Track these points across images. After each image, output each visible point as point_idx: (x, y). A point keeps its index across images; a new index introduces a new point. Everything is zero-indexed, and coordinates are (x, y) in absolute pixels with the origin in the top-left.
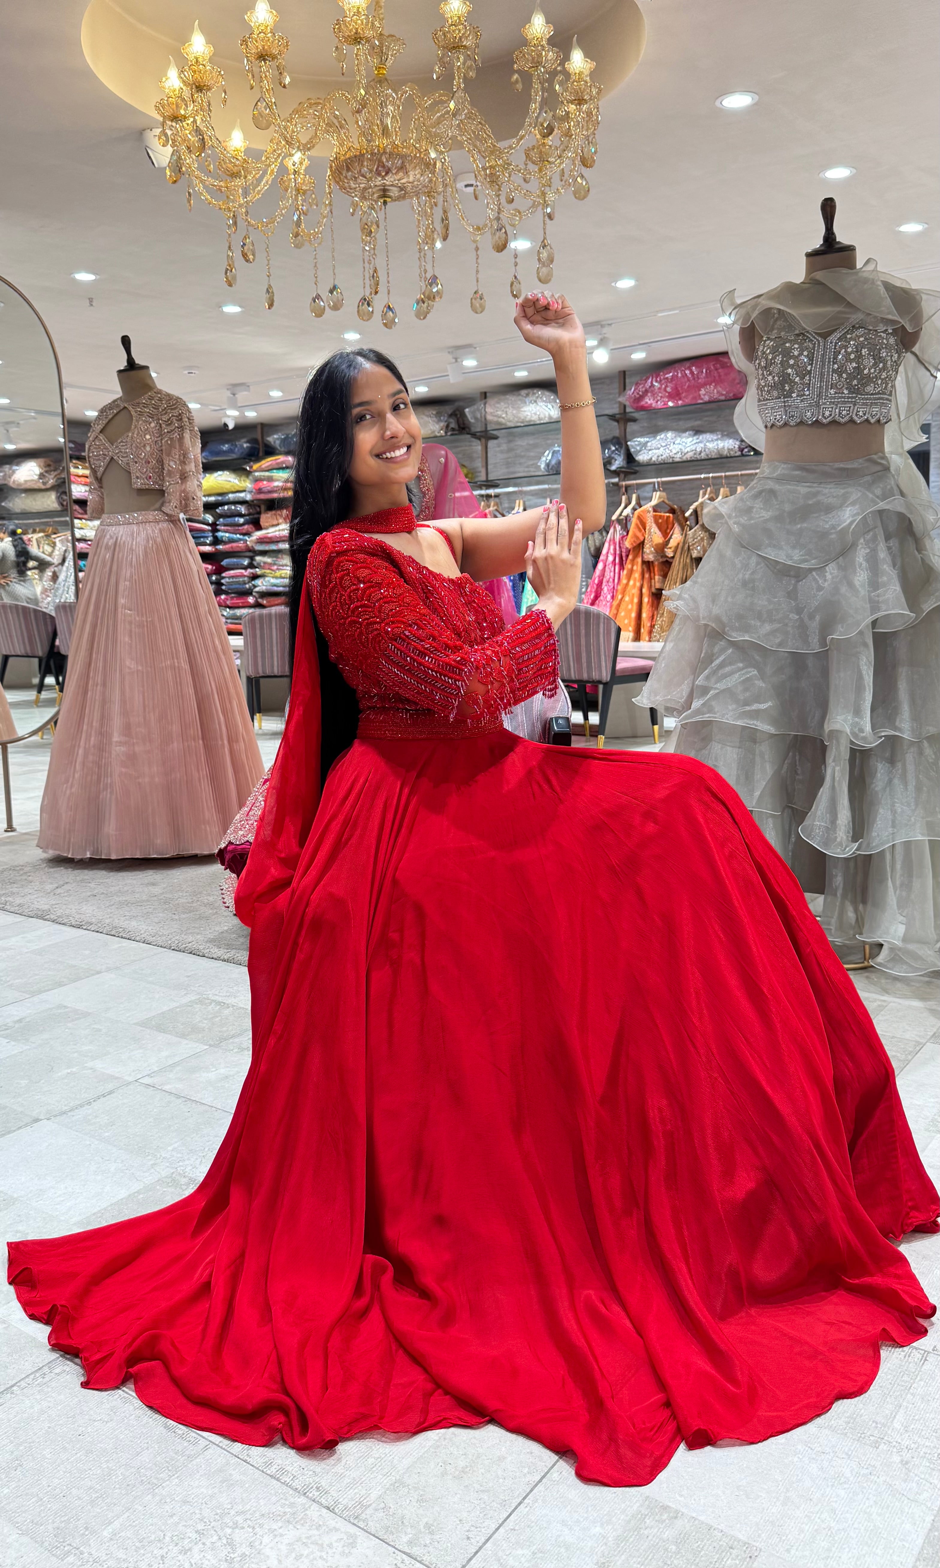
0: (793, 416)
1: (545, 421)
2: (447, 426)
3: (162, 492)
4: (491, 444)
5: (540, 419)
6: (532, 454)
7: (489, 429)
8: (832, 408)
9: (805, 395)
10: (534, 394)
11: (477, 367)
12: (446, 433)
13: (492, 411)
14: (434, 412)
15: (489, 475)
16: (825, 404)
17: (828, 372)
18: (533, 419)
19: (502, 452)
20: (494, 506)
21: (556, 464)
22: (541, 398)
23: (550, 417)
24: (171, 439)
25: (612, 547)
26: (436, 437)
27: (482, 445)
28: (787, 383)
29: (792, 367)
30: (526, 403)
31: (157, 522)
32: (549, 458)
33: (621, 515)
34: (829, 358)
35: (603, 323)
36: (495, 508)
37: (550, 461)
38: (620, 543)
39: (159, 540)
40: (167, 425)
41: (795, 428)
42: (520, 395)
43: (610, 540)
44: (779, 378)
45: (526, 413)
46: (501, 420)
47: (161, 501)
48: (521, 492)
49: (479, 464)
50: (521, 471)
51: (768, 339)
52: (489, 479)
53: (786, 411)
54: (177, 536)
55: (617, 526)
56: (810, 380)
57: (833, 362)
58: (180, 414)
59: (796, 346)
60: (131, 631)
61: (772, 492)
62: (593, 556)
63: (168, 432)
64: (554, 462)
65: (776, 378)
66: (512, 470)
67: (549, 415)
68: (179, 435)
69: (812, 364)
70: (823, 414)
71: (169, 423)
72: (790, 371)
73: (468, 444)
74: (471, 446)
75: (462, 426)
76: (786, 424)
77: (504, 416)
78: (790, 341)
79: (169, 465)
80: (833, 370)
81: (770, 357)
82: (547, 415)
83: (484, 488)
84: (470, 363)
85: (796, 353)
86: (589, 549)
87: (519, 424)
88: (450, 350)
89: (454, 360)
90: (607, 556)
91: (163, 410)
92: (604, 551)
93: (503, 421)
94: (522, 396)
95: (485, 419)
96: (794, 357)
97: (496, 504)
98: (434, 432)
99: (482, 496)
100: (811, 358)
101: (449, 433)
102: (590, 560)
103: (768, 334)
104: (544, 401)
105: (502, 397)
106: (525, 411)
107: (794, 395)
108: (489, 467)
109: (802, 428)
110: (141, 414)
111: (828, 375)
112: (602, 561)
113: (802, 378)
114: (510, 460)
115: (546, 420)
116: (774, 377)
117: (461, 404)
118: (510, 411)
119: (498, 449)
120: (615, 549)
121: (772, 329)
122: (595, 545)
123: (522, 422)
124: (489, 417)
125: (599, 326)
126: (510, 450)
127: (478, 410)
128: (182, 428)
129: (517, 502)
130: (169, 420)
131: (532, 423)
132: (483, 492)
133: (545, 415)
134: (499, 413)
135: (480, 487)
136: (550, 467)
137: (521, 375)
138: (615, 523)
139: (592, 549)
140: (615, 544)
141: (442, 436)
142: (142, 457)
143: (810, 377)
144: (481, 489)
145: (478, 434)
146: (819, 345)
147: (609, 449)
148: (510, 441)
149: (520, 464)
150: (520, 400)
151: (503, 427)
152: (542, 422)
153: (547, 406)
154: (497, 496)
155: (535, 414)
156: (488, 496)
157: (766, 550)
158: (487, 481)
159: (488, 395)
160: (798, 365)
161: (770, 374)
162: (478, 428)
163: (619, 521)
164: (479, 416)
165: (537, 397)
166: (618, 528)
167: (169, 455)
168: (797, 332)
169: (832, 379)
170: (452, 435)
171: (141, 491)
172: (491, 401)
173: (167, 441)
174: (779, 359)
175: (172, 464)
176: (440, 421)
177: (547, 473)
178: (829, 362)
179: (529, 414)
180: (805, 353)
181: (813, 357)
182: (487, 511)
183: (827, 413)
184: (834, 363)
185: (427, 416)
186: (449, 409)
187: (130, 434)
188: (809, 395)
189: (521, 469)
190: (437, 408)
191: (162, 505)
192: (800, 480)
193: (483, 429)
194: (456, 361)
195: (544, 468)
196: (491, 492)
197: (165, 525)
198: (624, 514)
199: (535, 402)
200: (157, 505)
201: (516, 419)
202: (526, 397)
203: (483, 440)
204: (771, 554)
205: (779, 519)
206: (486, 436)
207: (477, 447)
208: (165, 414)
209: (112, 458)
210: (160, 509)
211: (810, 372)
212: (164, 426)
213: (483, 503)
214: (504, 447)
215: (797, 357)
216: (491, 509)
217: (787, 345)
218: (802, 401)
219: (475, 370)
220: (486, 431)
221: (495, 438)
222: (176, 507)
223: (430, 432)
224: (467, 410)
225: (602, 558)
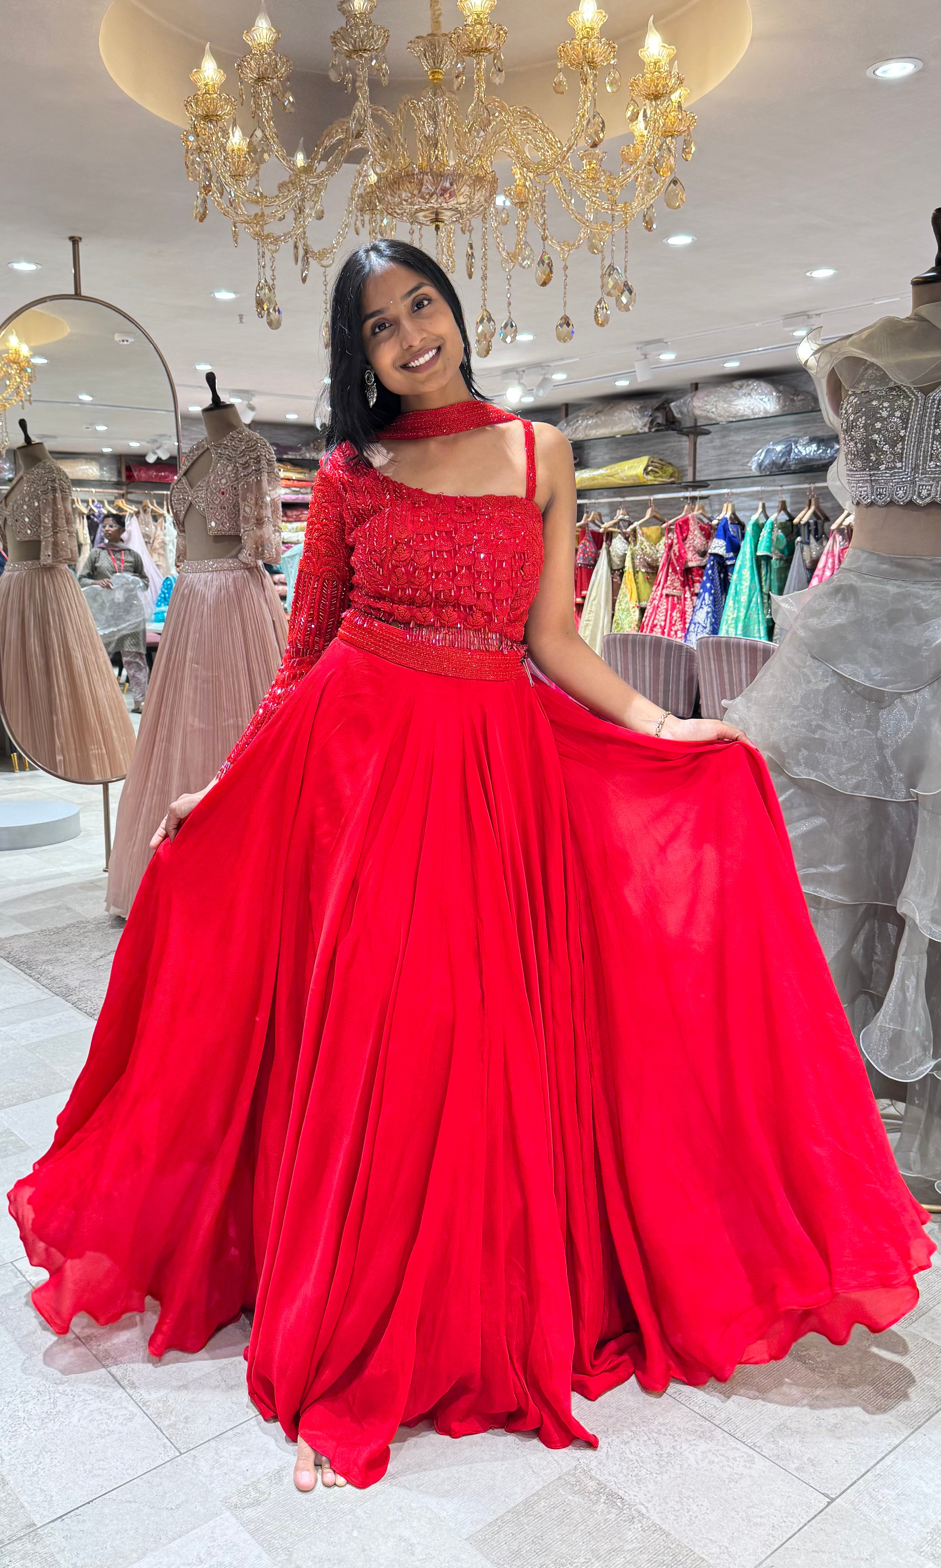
0: (880, 494)
1: (760, 416)
2: (652, 422)
3: (238, 539)
4: (701, 439)
5: (754, 414)
6: (748, 451)
7: (699, 424)
8: (931, 485)
9: (895, 467)
10: (748, 385)
11: (675, 360)
12: (650, 428)
13: (700, 405)
14: (638, 407)
15: (697, 474)
16: (921, 480)
17: (927, 437)
18: (745, 413)
19: (714, 448)
20: (698, 510)
21: (769, 464)
22: (756, 390)
23: (766, 411)
24: (248, 483)
25: (830, 561)
26: (638, 434)
27: (690, 441)
28: (873, 452)
29: (879, 432)
30: (738, 396)
31: (232, 570)
32: (762, 458)
33: (841, 524)
34: (930, 420)
35: (809, 313)
36: (700, 511)
37: (762, 461)
38: (839, 557)
39: (232, 589)
40: (243, 469)
41: (885, 509)
42: (732, 387)
43: (828, 553)
44: (862, 446)
45: (738, 407)
46: (710, 415)
47: (238, 548)
48: (732, 494)
49: (687, 461)
50: (734, 471)
51: (854, 394)
52: (698, 479)
53: (873, 487)
54: (252, 586)
55: (837, 536)
56: (903, 449)
57: (934, 425)
58: (258, 456)
59: (886, 404)
60: (196, 687)
61: (852, 589)
62: (808, 569)
63: (244, 475)
64: (767, 462)
65: (859, 445)
66: (725, 468)
67: (765, 408)
68: (257, 478)
69: (906, 428)
70: (919, 493)
71: (246, 465)
72: (876, 437)
73: (677, 439)
74: (680, 441)
75: (671, 420)
76: (872, 504)
77: (714, 410)
78: (878, 398)
79: (244, 511)
80: (934, 435)
81: (851, 419)
82: (762, 408)
83: (690, 489)
84: (668, 357)
85: (885, 414)
86: (804, 561)
87: (731, 419)
88: (640, 346)
89: (643, 357)
90: (824, 571)
91: (241, 453)
92: (821, 565)
93: (713, 416)
94: (735, 388)
95: (693, 414)
96: (882, 420)
97: (702, 508)
98: (636, 428)
99: (686, 498)
100: (905, 420)
101: (653, 430)
102: (804, 574)
103: (853, 387)
104: (759, 394)
105: (713, 390)
106: (737, 405)
107: (883, 467)
108: (698, 465)
109: (893, 509)
110: (220, 456)
111: (927, 442)
112: (817, 576)
113: (893, 445)
114: (723, 457)
115: (762, 415)
116: (856, 443)
117: (670, 396)
118: (722, 405)
119: (710, 445)
120: (833, 562)
121: (859, 382)
122: (811, 557)
123: (733, 417)
124: (697, 412)
125: (806, 317)
126: (723, 446)
127: (685, 403)
128: (258, 471)
129: (725, 505)
130: (246, 462)
131: (745, 418)
132: (688, 494)
133: (760, 408)
134: (708, 407)
135: (686, 488)
136: (763, 468)
137: (732, 366)
138: (835, 532)
139: (807, 562)
140: (833, 556)
141: (645, 433)
142: (217, 502)
143: (903, 444)
144: (687, 491)
145: (685, 430)
146: (917, 404)
147: (832, 448)
148: (724, 437)
149: (735, 461)
150: (732, 392)
151: (713, 422)
152: (757, 416)
153: (762, 400)
154: (702, 498)
155: (749, 408)
156: (694, 499)
157: (841, 666)
158: (694, 481)
159: (699, 386)
160: (887, 430)
161: (852, 440)
162: (688, 423)
163: (840, 530)
164: (685, 410)
165: (752, 390)
166: (839, 538)
167: (245, 499)
168: (892, 385)
169: (932, 447)
170: (656, 431)
171: (218, 538)
172: (700, 394)
173: (244, 485)
174: (862, 421)
175: (247, 509)
176: (643, 416)
177: (758, 474)
178: (929, 426)
179: (742, 408)
180: (898, 414)
181: (908, 419)
182: (690, 516)
183: (924, 493)
184: (936, 428)
185: (630, 411)
186: (655, 403)
187: (207, 479)
188: (901, 468)
189: (734, 468)
190: (642, 402)
191: (239, 552)
192: (888, 577)
193: (693, 425)
194: (646, 358)
195: (756, 469)
196: (696, 493)
197: (239, 573)
198: (846, 523)
199: (749, 394)
200: (234, 552)
201: (727, 414)
202: (739, 389)
203: (692, 437)
204: (846, 670)
205: (859, 623)
206: (696, 431)
207: (685, 443)
208: (243, 456)
209: (191, 503)
210: (236, 556)
211: (903, 439)
212: (240, 469)
213: (686, 506)
214: (717, 443)
215: (885, 419)
216: (695, 513)
217: (874, 403)
218: (892, 475)
219: (670, 365)
220: (696, 426)
221: (708, 433)
222: (250, 555)
223: (632, 428)
224: (672, 404)
225: (816, 573)
